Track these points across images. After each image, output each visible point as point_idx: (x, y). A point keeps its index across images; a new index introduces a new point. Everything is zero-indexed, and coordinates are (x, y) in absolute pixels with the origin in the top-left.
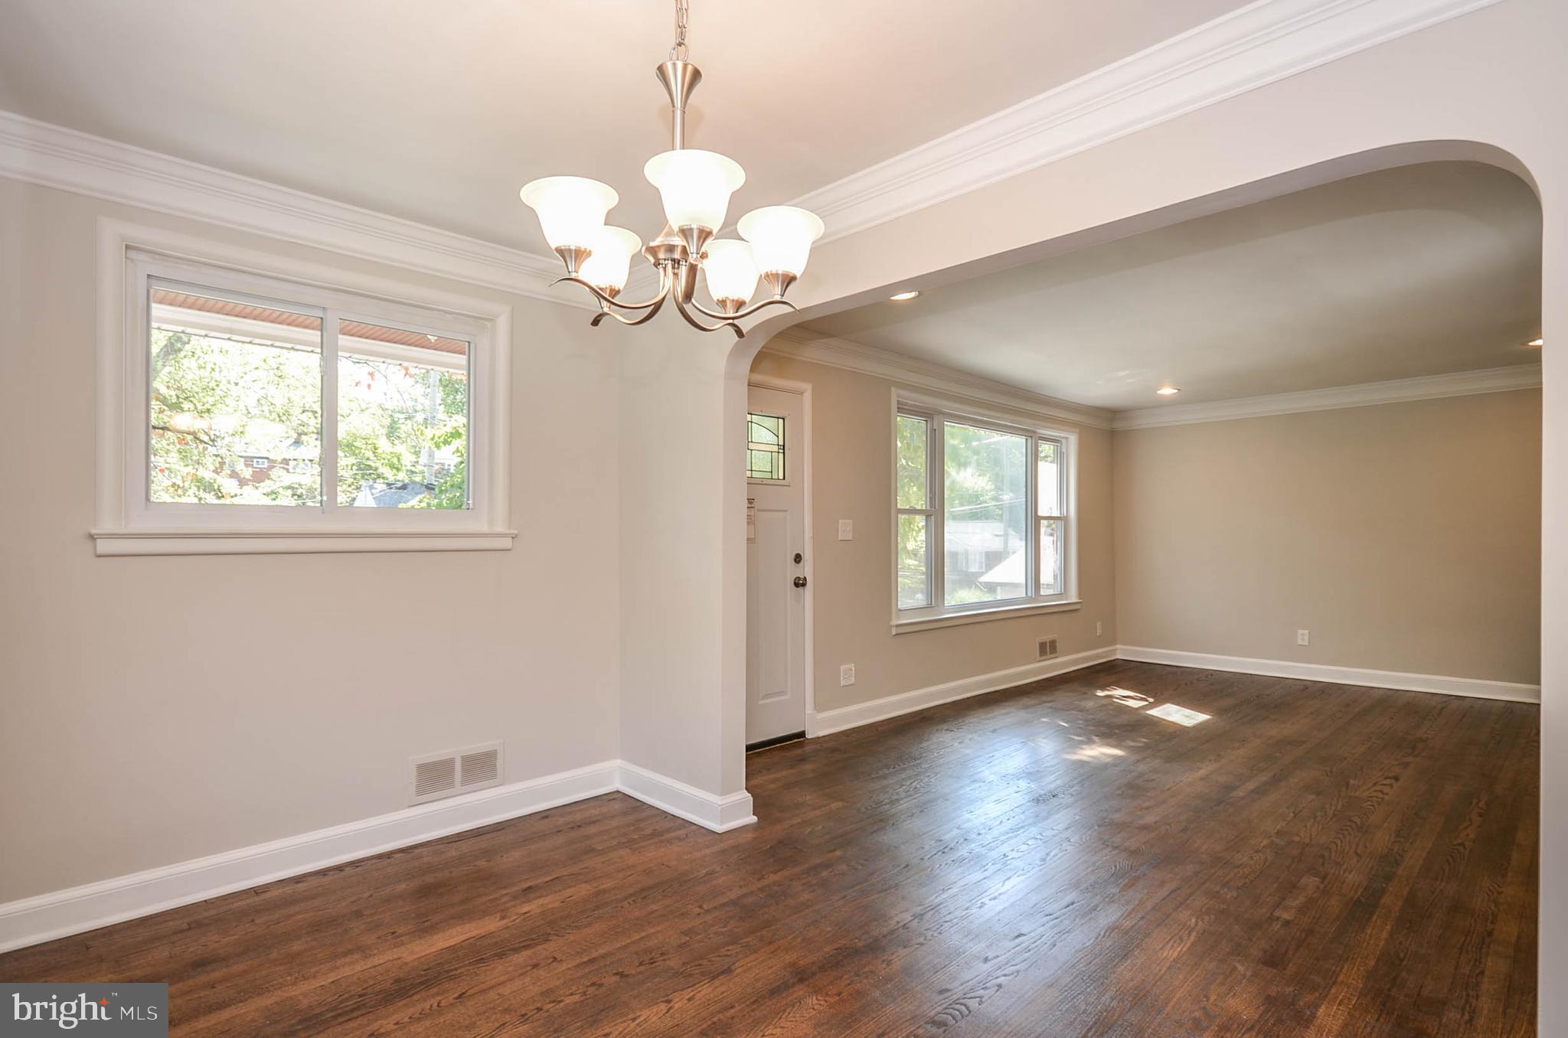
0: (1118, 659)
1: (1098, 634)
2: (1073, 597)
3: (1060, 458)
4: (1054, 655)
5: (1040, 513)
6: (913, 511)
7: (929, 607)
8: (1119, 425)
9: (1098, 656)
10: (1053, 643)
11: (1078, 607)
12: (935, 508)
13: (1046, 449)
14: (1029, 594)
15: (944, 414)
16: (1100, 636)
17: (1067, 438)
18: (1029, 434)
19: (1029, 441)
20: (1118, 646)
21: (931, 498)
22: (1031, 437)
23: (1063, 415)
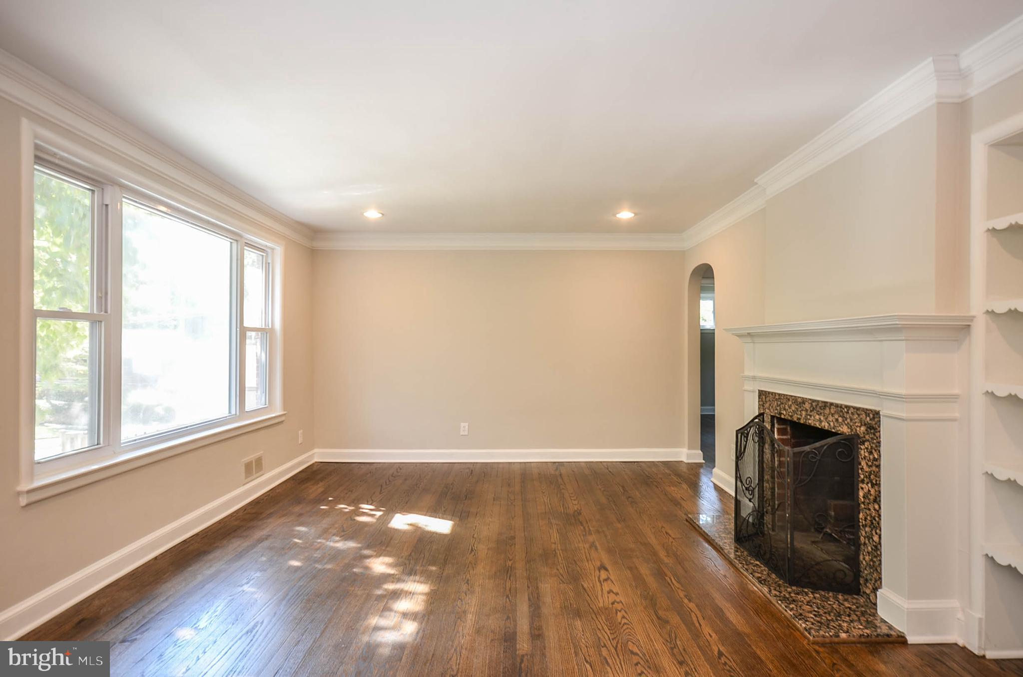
0: (316, 462)
1: (300, 443)
2: (278, 411)
3: (268, 268)
4: (260, 473)
5: (246, 324)
6: (65, 315)
7: (94, 450)
8: (319, 244)
9: (300, 464)
10: (259, 461)
11: (283, 418)
12: (106, 312)
13: (251, 257)
14: (233, 412)
15: (122, 187)
16: (301, 444)
17: (273, 249)
18: (235, 237)
19: (234, 245)
20: (316, 450)
21: (99, 298)
22: (237, 241)
23: (268, 222)
